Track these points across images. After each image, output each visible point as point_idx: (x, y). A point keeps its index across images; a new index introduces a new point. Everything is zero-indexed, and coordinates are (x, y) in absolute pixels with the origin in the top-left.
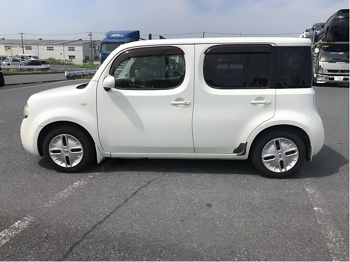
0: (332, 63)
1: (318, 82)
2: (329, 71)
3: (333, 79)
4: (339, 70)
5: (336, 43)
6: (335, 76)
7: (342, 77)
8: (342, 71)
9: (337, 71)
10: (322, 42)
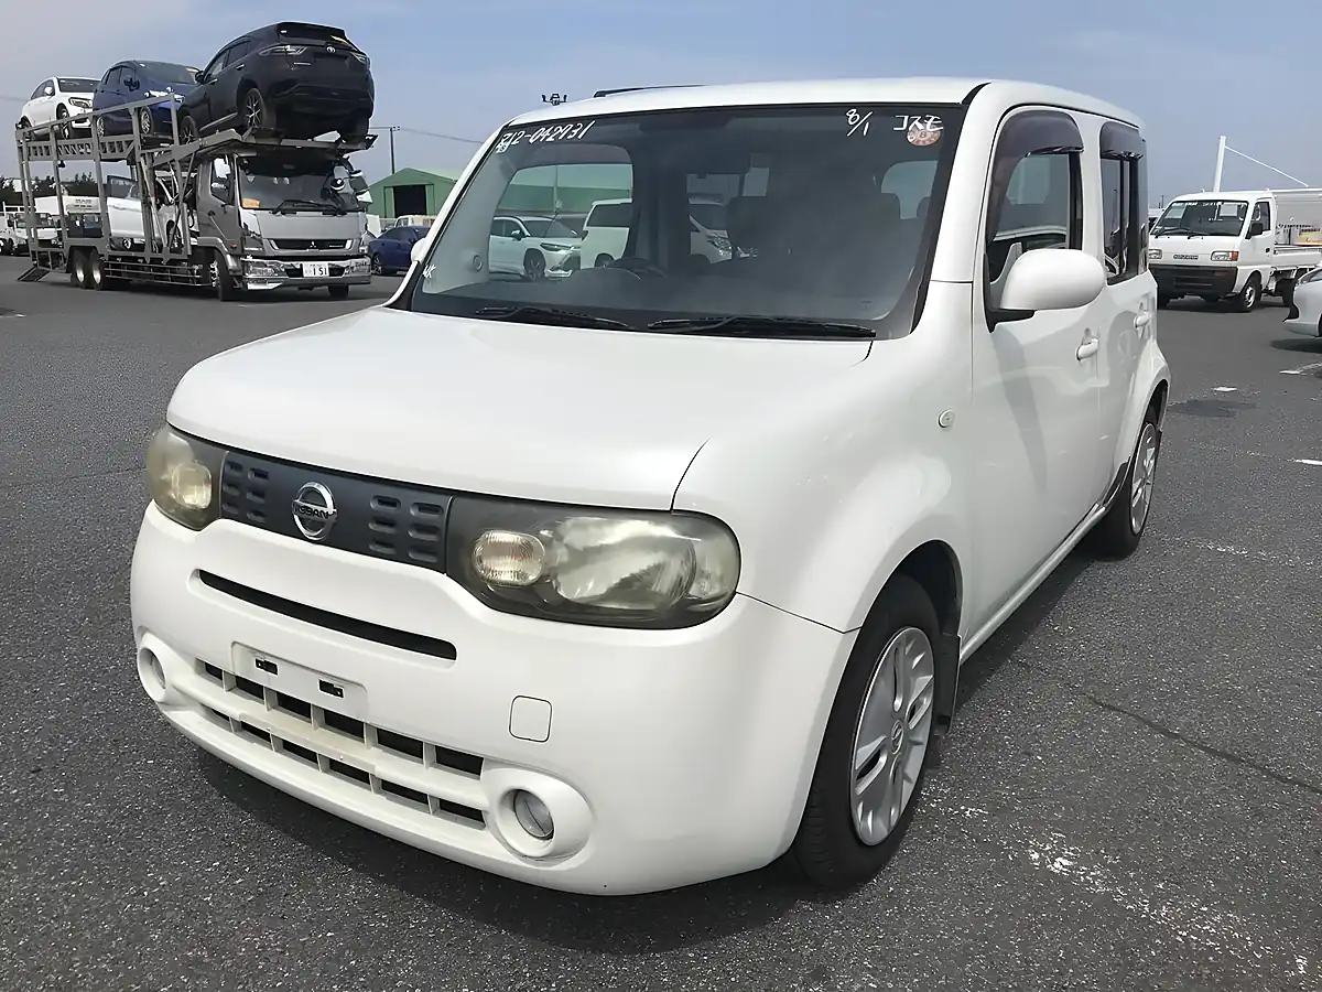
0: (283, 214)
1: (251, 286)
2: (281, 243)
3: (300, 272)
4: (311, 241)
5: (285, 142)
6: (304, 263)
7: (325, 265)
8: (321, 244)
9: (304, 244)
10: (237, 136)
